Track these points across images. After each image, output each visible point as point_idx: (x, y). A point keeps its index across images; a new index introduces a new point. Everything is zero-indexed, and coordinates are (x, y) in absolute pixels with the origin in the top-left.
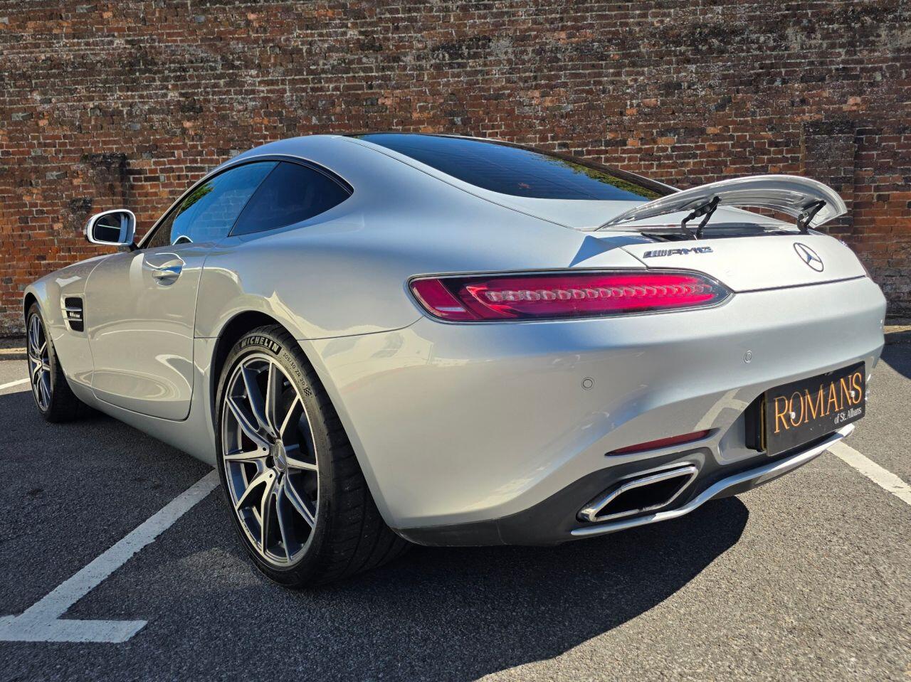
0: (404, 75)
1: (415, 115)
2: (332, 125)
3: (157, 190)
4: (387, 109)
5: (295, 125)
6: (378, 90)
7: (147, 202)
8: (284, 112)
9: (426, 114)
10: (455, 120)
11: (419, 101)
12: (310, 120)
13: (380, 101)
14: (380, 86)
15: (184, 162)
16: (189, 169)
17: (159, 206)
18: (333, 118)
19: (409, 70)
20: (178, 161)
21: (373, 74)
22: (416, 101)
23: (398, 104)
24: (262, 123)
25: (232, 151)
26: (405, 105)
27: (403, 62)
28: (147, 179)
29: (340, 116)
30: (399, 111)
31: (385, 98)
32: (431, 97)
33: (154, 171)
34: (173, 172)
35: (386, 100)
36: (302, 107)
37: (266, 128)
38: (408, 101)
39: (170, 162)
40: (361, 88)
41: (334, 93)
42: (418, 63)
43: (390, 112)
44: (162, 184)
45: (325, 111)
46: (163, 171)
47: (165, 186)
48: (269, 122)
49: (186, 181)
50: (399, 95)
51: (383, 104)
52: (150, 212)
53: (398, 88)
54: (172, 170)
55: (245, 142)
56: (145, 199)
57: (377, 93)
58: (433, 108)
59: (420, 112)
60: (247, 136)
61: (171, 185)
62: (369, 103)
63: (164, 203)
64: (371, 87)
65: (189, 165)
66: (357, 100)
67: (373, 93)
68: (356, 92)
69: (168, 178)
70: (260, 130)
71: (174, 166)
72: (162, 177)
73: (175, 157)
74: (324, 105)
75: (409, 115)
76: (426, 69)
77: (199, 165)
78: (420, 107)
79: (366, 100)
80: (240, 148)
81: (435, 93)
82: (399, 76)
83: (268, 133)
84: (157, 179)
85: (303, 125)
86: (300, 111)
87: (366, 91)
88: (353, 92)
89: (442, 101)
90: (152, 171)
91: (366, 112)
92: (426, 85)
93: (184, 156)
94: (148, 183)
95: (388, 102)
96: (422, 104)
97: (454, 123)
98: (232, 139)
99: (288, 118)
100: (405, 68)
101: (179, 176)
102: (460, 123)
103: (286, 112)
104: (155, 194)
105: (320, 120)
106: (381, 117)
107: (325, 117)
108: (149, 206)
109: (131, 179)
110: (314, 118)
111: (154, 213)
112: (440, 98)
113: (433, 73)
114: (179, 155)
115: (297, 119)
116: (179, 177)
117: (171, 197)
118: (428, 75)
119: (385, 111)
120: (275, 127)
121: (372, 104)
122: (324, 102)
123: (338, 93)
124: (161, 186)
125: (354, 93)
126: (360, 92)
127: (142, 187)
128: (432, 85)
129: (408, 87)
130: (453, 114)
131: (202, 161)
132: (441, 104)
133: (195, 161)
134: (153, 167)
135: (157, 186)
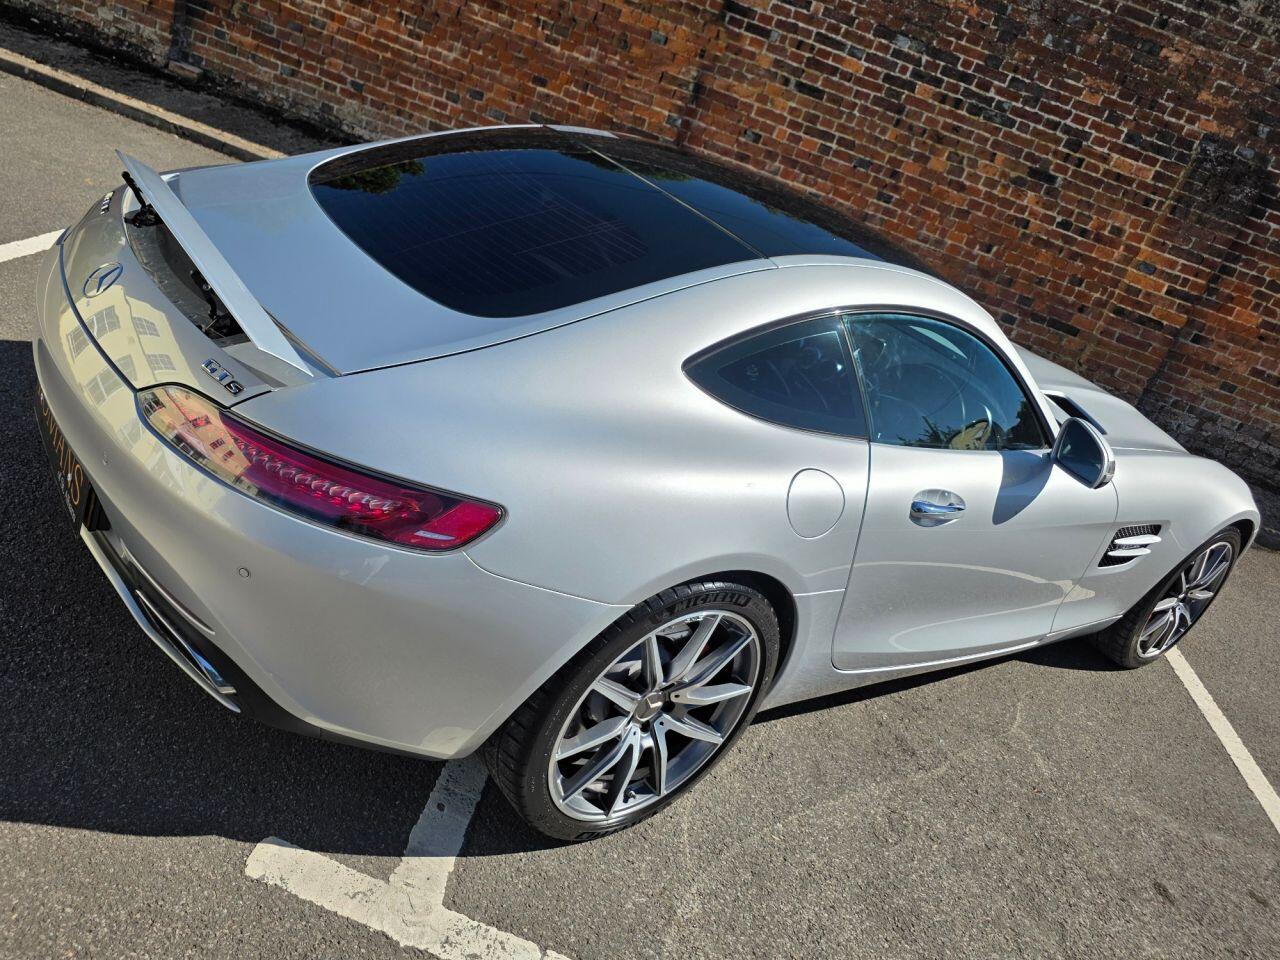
0: (1226, 27)
1: (1204, 96)
2: (1071, 58)
3: (757, 52)
4: (1167, 68)
5: (1016, 36)
6: (1171, 35)
7: (734, 63)
8: (1010, 8)
9: (1220, 101)
10: (1261, 128)
11: (1224, 76)
12: (1042, 37)
13: (1164, 52)
14: (1178, 29)
15: (819, 24)
16: (821, 38)
17: (750, 76)
18: (1078, 49)
19: (1239, 24)
20: (810, 20)
21: (1180, 6)
22: (1218, 76)
23: (1189, 67)
24: (965, 12)
25: (901, 38)
26: (1198, 74)
27: (1238, 6)
28: (751, 28)
29: (1090, 51)
30: (1184, 79)
31: (1176, 50)
32: (1244, 79)
33: (766, 19)
34: (795, 33)
35: (1175, 54)
36: (1041, 12)
37: (969, 22)
38: (1206, 70)
39: (798, 16)
40: (1148, 19)
41: (1103, 10)
42: (1259, 19)
43: (1169, 75)
44: (770, 45)
45: (1073, 33)
46: (780, 24)
47: (772, 49)
48: (978, 15)
49: (807, 55)
50: (1198, 54)
51: (1166, 58)
52: (731, 80)
53: (1203, 43)
54: (794, 29)
55: (926, 32)
56: (734, 56)
57: (1167, 37)
58: (1237, 96)
59: (1214, 95)
60: (933, 22)
61: (782, 51)
62: (1147, 48)
63: (758, 75)
64: (1163, 24)
65: (823, 31)
66: (1129, 37)
67: (1160, 34)
68: (1136, 22)
69: (783, 39)
70: (958, 22)
71: (801, 25)
72: (776, 33)
73: (808, 11)
74: (1076, 22)
75: (1194, 92)
76: (1266, 34)
77: (839, 38)
78: (1220, 87)
79: (1145, 42)
80: (913, 38)
81: (1254, 74)
82: (1218, 26)
83: (967, 31)
84: (766, 34)
85: (1028, 42)
86: (1034, 17)
87: (1152, 27)
88: (1132, 20)
89: (1257, 90)
90: (763, 18)
91: (1133, 60)
92: (1249, 56)
93: (823, 14)
94: (750, 35)
95: (1176, 59)
96: (1225, 83)
97: (1254, 131)
98: (908, 19)
99: (1010, 21)
100: (1234, 17)
101: (801, 42)
102: (1263, 136)
103: (1013, 9)
104: (752, 56)
105: (1056, 43)
106: (1151, 76)
107: (1067, 41)
108: (734, 70)
109: (727, 19)
110: (1049, 37)
111: (736, 83)
112: (1256, 85)
113: (1270, 43)
114: (817, 11)
115: (1022, 28)
116: (800, 45)
117: (773, 70)
118: (1261, 43)
119: (1163, 71)
120: (983, 27)
121: (1150, 52)
122: (1078, 18)
123: (1109, 12)
124: (766, 47)
125: (1133, 24)
126: (1142, 25)
127: (738, 37)
128: (1258, 60)
129: (1220, 49)
130: (1261, 117)
131: (847, 35)
132: (1253, 95)
133: (836, 30)
134: (769, 13)
135: (760, 45)
